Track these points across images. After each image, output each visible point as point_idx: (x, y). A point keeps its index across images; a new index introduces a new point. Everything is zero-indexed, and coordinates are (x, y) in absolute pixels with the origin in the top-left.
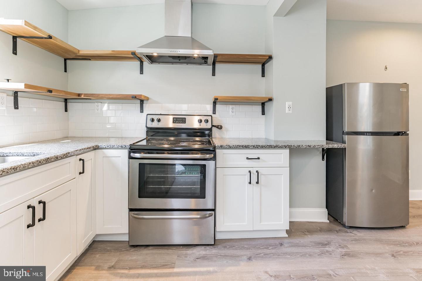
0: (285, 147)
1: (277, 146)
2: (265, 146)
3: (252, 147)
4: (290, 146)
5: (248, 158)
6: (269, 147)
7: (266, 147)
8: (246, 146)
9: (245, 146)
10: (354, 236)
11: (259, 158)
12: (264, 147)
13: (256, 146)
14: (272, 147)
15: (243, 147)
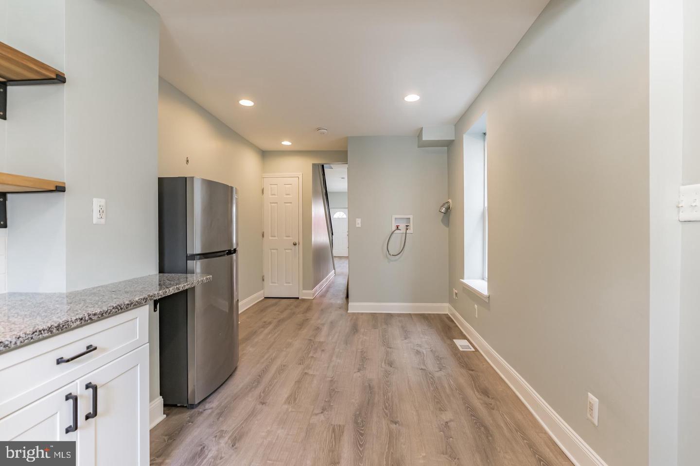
0: (145, 300)
1: (131, 304)
2: (109, 311)
3: (78, 323)
4: (152, 296)
5: (59, 361)
6: (117, 310)
7: (111, 311)
8: (59, 325)
9: (58, 327)
10: (212, 412)
11: (91, 349)
12: (106, 313)
13: (87, 318)
14: (121, 309)
15: (52, 332)
